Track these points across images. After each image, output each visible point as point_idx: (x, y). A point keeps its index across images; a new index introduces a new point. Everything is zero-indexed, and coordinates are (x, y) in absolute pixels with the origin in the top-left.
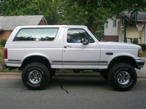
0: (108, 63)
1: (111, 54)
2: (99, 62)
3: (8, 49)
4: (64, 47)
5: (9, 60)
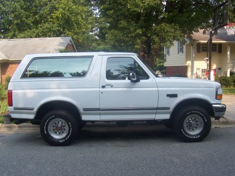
0: (171, 110)
1: (175, 96)
2: (157, 109)
3: (13, 91)
4: (101, 87)
5: (15, 109)
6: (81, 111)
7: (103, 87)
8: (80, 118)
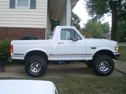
0: (93, 55)
1: (95, 48)
2: (86, 55)
3: (13, 46)
4: (58, 43)
5: (14, 54)
6: (48, 55)
7: (59, 44)
8: (48, 59)
